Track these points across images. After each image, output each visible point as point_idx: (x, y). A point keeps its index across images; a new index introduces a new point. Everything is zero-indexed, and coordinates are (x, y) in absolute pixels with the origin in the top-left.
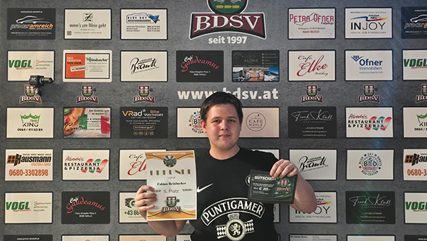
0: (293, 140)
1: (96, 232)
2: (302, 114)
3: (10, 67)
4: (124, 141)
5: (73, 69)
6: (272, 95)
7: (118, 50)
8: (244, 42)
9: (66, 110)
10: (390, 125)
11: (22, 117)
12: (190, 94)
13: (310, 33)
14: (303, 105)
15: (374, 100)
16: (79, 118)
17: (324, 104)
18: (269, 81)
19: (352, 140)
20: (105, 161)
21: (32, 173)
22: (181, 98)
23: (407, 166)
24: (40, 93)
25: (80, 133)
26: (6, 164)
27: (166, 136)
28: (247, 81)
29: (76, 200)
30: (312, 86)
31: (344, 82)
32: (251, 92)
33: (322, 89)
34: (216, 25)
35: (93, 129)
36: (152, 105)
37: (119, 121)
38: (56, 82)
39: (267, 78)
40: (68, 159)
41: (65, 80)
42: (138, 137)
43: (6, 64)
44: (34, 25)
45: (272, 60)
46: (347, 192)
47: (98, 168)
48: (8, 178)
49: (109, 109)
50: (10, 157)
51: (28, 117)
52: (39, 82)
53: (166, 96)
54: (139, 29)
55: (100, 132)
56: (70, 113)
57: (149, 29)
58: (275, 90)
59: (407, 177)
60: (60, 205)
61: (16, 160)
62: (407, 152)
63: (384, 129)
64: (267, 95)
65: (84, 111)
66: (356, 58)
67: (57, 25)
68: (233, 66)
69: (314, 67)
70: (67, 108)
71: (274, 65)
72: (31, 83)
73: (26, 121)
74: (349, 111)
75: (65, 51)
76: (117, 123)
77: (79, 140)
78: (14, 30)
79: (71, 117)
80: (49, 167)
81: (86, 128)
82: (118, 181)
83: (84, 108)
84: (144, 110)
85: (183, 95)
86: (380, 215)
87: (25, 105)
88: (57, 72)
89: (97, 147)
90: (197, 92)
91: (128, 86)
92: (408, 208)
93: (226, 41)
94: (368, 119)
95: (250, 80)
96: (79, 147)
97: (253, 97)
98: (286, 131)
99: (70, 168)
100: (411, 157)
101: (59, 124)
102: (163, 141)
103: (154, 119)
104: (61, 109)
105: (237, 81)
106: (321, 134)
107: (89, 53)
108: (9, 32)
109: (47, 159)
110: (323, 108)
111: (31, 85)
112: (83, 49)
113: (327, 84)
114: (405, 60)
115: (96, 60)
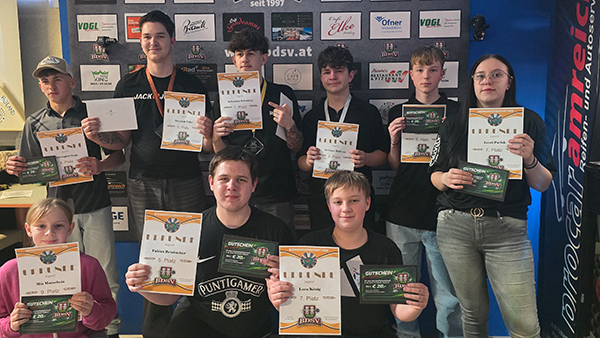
3: (80, 28)
5: (133, 30)
6: (307, 52)
7: (172, 13)
8: (282, 5)
9: (130, 67)
11: (93, 73)
15: (394, 56)
18: (304, 40)
19: (374, 91)
24: (106, 52)
28: (285, 40)
30: (341, 45)
31: (369, 40)
32: (289, 51)
33: (350, 46)
36: (205, 62)
38: (120, 42)
39: (302, 37)
41: (127, 41)
43: (76, 26)
45: (307, 21)
51: (98, 73)
52: (106, 43)
53: (215, 54)
58: (309, 48)
63: (401, 82)
64: (302, 53)
66: (379, 18)
68: (272, 27)
69: (343, 27)
70: (131, 65)
71: (309, 26)
72: (98, 43)
73: (96, 76)
75: (126, 15)
84: (197, 67)
87: (95, 63)
88: (120, 33)
91: (182, 46)
93: (266, 3)
94: (388, 73)
95: (288, 39)
97: (291, 55)
103: (205, 75)
104: (126, 66)
105: (276, 40)
111: (99, 45)
113: (354, 42)
114: (421, 20)
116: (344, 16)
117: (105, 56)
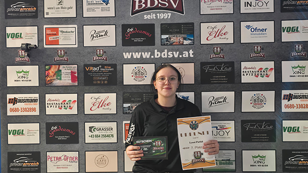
0: (204, 85)
1: (70, 149)
2: (210, 67)
3: (8, 38)
4: (87, 88)
5: (51, 38)
6: (189, 54)
7: (81, 25)
8: (169, 17)
9: (47, 67)
10: (272, 74)
11: (17, 72)
12: (132, 54)
13: (215, 10)
14: (211, 61)
15: (261, 56)
16: (56, 72)
17: (226, 60)
18: (187, 45)
19: (246, 84)
20: (75, 101)
21: (25, 110)
22: (125, 57)
23: (284, 102)
24: (28, 55)
25: (57, 82)
26: (8, 105)
27: (116, 84)
28: (171, 44)
29: (56, 128)
30: (217, 48)
31: (240, 44)
32: (174, 53)
33: (224, 49)
34: (149, 5)
35: (66, 80)
36: (106, 62)
37: (83, 74)
38: (40, 48)
39: (186, 42)
40: (49, 100)
41: (45, 46)
42: (96, 85)
43: (5, 36)
44: (23, 8)
45: (189, 30)
46: (242, 121)
47: (70, 106)
48: (9, 114)
49: (76, 66)
50: (10, 99)
51: (21, 72)
52: (28, 48)
53: (115, 56)
54: (95, 9)
55: (70, 81)
56: (50, 69)
57: (103, 10)
58: (191, 50)
59: (284, 110)
60: (45, 132)
61: (14, 101)
62: (284, 92)
63: (268, 77)
64: (186, 54)
65: (59, 68)
66: (248, 27)
67: (39, 8)
68: (161, 34)
69: (219, 34)
70: (48, 65)
71: (191, 34)
72: (22, 48)
73: (19, 75)
74: (243, 64)
75: (45, 26)
76: (82, 75)
77: (56, 87)
78: (9, 12)
79: (51, 72)
80: (37, 106)
81: (60, 79)
82: (84, 115)
83: (59, 65)
84: (100, 66)
85: (127, 56)
86: (265, 136)
87: (18, 64)
88: (40, 40)
89: (69, 92)
90: (137, 53)
91: (89, 50)
92: (285, 131)
93: (156, 16)
94: (257, 70)
95: (174, 44)
96: (57, 92)
97: (176, 56)
98: (199, 79)
99: (51, 106)
100: (287, 95)
101: (42, 76)
102: (114, 87)
103: (107, 72)
104: (43, 66)
105: (164, 45)
106: (224, 80)
107: (62, 27)
108: (6, 13)
109: (35, 101)
110: (225, 63)
111: (23, 50)
112: (57, 24)
113: (228, 46)
114: (283, 28)
115: (67, 32)
116: (219, 25)
117: (27, 59)
